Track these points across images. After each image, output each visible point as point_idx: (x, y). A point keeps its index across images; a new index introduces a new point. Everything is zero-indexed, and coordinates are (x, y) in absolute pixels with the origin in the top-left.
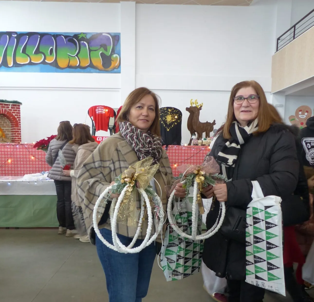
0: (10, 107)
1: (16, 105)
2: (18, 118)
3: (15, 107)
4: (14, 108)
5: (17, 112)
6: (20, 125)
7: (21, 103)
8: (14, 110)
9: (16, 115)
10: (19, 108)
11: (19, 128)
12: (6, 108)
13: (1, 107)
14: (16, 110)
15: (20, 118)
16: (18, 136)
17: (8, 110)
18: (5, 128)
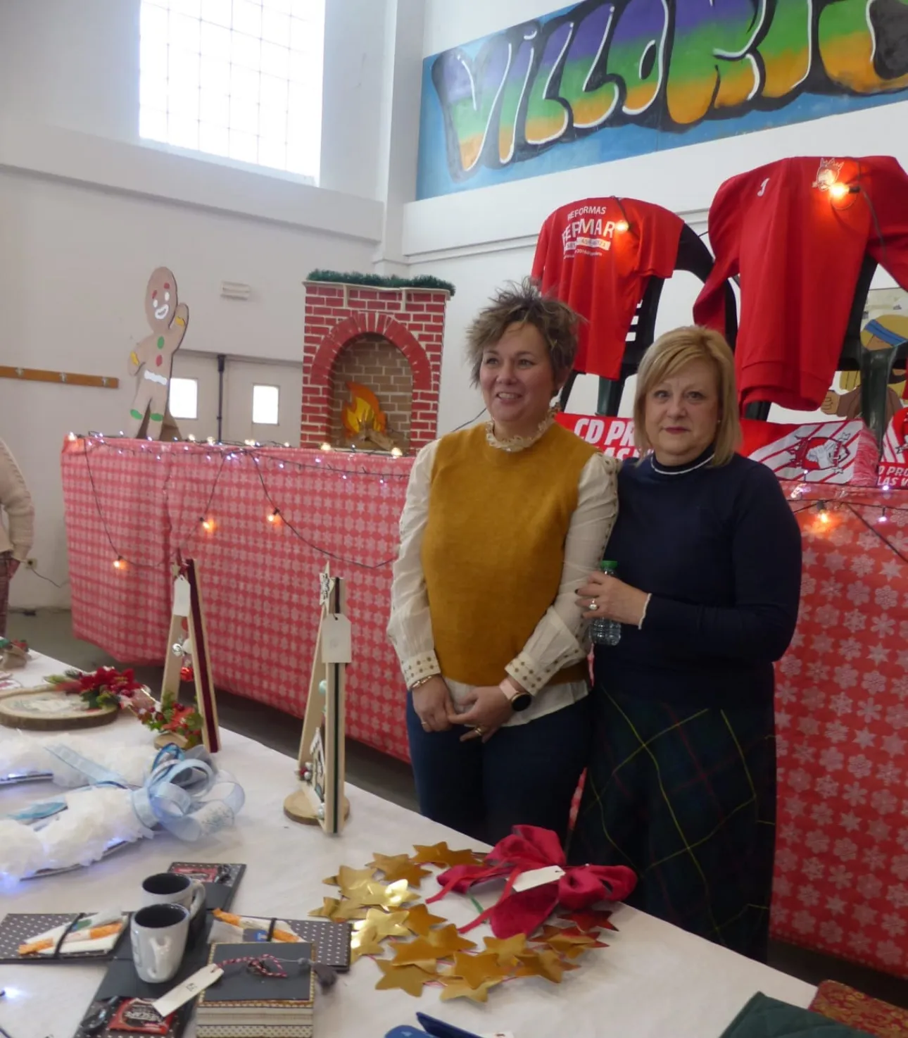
0: (403, 303)
1: (426, 297)
2: (429, 348)
3: (425, 303)
4: (420, 308)
5: (432, 323)
6: (437, 378)
7: (450, 289)
8: (416, 318)
9: (422, 338)
10: (442, 309)
11: (432, 392)
12: (386, 310)
13: (369, 307)
14: (427, 318)
15: (439, 348)
16: (424, 426)
17: (393, 317)
18: (390, 394)
